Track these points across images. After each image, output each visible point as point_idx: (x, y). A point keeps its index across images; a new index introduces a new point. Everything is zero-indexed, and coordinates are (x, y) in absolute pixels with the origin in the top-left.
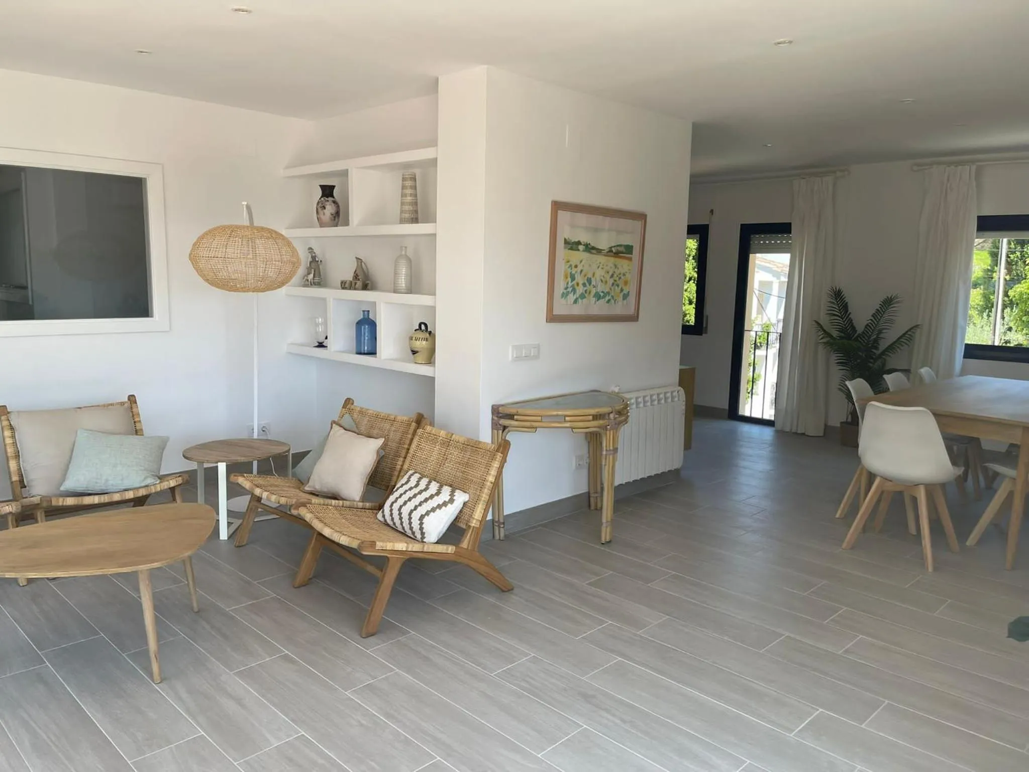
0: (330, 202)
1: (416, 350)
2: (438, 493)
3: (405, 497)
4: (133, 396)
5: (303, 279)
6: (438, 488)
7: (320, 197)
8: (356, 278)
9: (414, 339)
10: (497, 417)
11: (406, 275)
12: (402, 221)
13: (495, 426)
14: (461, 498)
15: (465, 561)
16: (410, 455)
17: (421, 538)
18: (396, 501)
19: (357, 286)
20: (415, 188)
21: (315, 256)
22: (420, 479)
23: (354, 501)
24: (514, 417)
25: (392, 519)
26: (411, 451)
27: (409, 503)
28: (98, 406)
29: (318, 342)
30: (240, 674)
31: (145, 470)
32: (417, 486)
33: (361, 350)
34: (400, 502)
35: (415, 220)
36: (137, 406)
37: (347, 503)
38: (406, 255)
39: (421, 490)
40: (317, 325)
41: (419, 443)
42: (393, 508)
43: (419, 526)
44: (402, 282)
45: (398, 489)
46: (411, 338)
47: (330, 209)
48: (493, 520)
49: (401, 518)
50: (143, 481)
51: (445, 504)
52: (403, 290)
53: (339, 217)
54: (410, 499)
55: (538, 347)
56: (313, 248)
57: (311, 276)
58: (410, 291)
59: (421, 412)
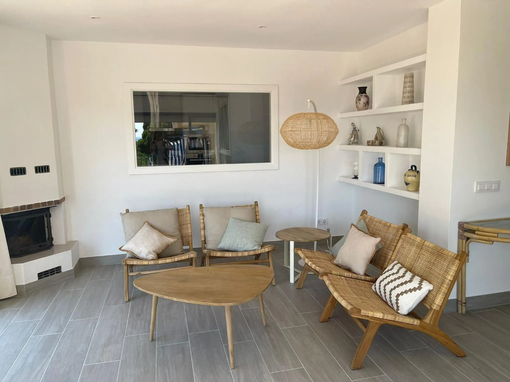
0: (363, 97)
1: (408, 182)
2: (410, 281)
3: (389, 279)
4: (257, 202)
5: (349, 140)
6: (411, 277)
7: (358, 94)
8: (376, 139)
9: (407, 175)
10: (462, 230)
11: (405, 136)
12: (403, 103)
13: (460, 237)
14: (427, 287)
15: (428, 332)
16: (396, 251)
17: (397, 309)
18: (383, 280)
19: (376, 143)
20: (412, 82)
21: (355, 127)
22: (400, 268)
23: (360, 275)
24: (475, 232)
25: (380, 292)
26: (397, 248)
27: (391, 283)
28: (241, 206)
29: (354, 176)
30: (274, 375)
31: (255, 241)
32: (397, 273)
33: (376, 181)
34: (386, 281)
35: (412, 102)
36: (258, 207)
37: (354, 276)
38: (405, 124)
39: (399, 276)
40: (354, 166)
41: (402, 244)
42: (381, 284)
43: (396, 301)
44: (402, 140)
45: (386, 272)
46: (405, 175)
47: (363, 100)
48: (457, 300)
49: (385, 293)
50: (253, 247)
51: (415, 289)
52: (402, 146)
53: (368, 104)
54: (392, 281)
55: (499, 183)
56: (354, 123)
57: (353, 139)
58: (407, 145)
59: (406, 223)
